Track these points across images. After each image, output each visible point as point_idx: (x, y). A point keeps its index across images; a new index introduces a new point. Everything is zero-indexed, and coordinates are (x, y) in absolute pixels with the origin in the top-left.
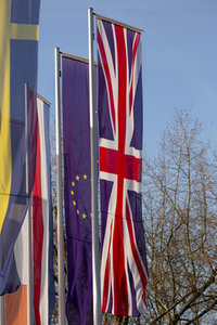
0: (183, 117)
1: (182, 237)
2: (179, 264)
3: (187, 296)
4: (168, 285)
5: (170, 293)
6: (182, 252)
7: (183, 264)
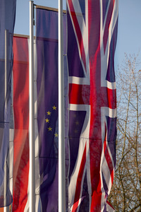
0: (132, 60)
1: (132, 159)
2: (129, 182)
3: (136, 208)
4: (119, 199)
5: (122, 206)
6: (132, 172)
7: (133, 182)
